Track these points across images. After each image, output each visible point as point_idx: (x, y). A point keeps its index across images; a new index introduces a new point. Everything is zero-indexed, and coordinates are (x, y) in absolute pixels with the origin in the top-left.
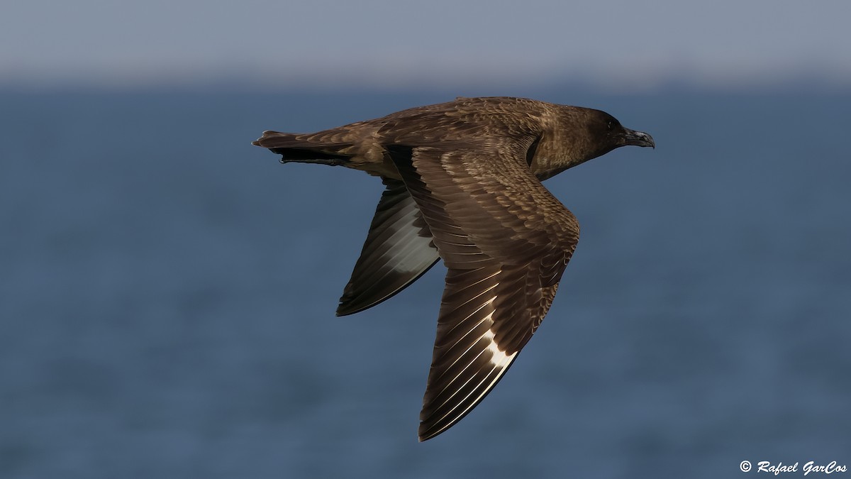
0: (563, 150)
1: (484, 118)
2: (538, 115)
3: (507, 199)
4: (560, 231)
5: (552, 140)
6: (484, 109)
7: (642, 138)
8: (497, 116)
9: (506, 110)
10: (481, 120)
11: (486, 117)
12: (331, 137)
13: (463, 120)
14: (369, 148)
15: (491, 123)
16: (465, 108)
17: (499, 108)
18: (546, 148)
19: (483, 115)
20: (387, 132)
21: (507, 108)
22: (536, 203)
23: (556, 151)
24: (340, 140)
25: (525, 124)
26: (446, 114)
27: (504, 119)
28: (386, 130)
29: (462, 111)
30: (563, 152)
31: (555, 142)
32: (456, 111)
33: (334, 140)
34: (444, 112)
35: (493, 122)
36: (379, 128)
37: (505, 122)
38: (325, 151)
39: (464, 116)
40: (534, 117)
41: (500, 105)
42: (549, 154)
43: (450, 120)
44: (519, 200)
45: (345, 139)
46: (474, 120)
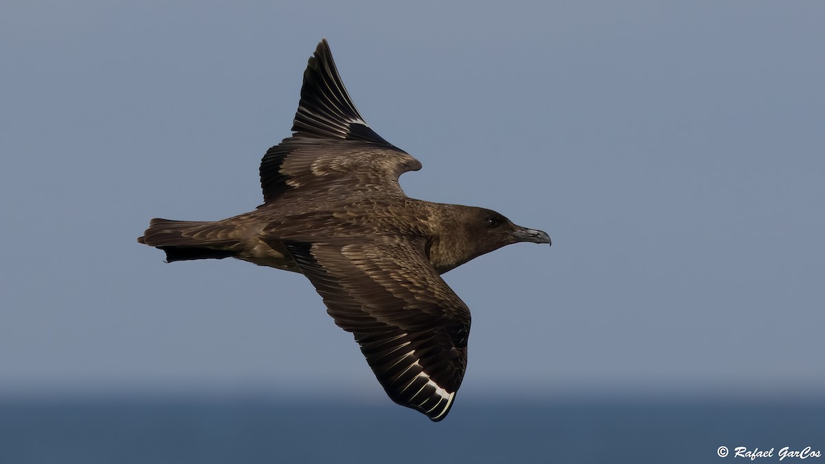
0: (448, 253)
1: (372, 220)
2: (426, 219)
3: (400, 275)
4: (453, 307)
5: (438, 245)
6: (374, 212)
7: (534, 235)
8: (386, 219)
9: (395, 213)
10: (369, 222)
11: (375, 220)
12: (217, 233)
13: (351, 222)
14: (256, 245)
15: (379, 224)
16: (354, 210)
17: (388, 212)
18: (432, 252)
19: (371, 218)
20: (273, 230)
21: (395, 211)
22: (428, 283)
23: (441, 255)
24: (227, 236)
25: (416, 227)
26: (334, 215)
27: (393, 222)
28: (271, 228)
29: (350, 214)
30: (448, 255)
31: (440, 247)
32: (345, 212)
33: (220, 236)
34: (333, 213)
35: (382, 224)
36: (265, 225)
37: (395, 224)
38: (211, 248)
39: (351, 219)
40: (422, 221)
41: (389, 208)
42: (435, 259)
43: (337, 222)
44: (412, 278)
45: (231, 235)
46: (362, 222)
